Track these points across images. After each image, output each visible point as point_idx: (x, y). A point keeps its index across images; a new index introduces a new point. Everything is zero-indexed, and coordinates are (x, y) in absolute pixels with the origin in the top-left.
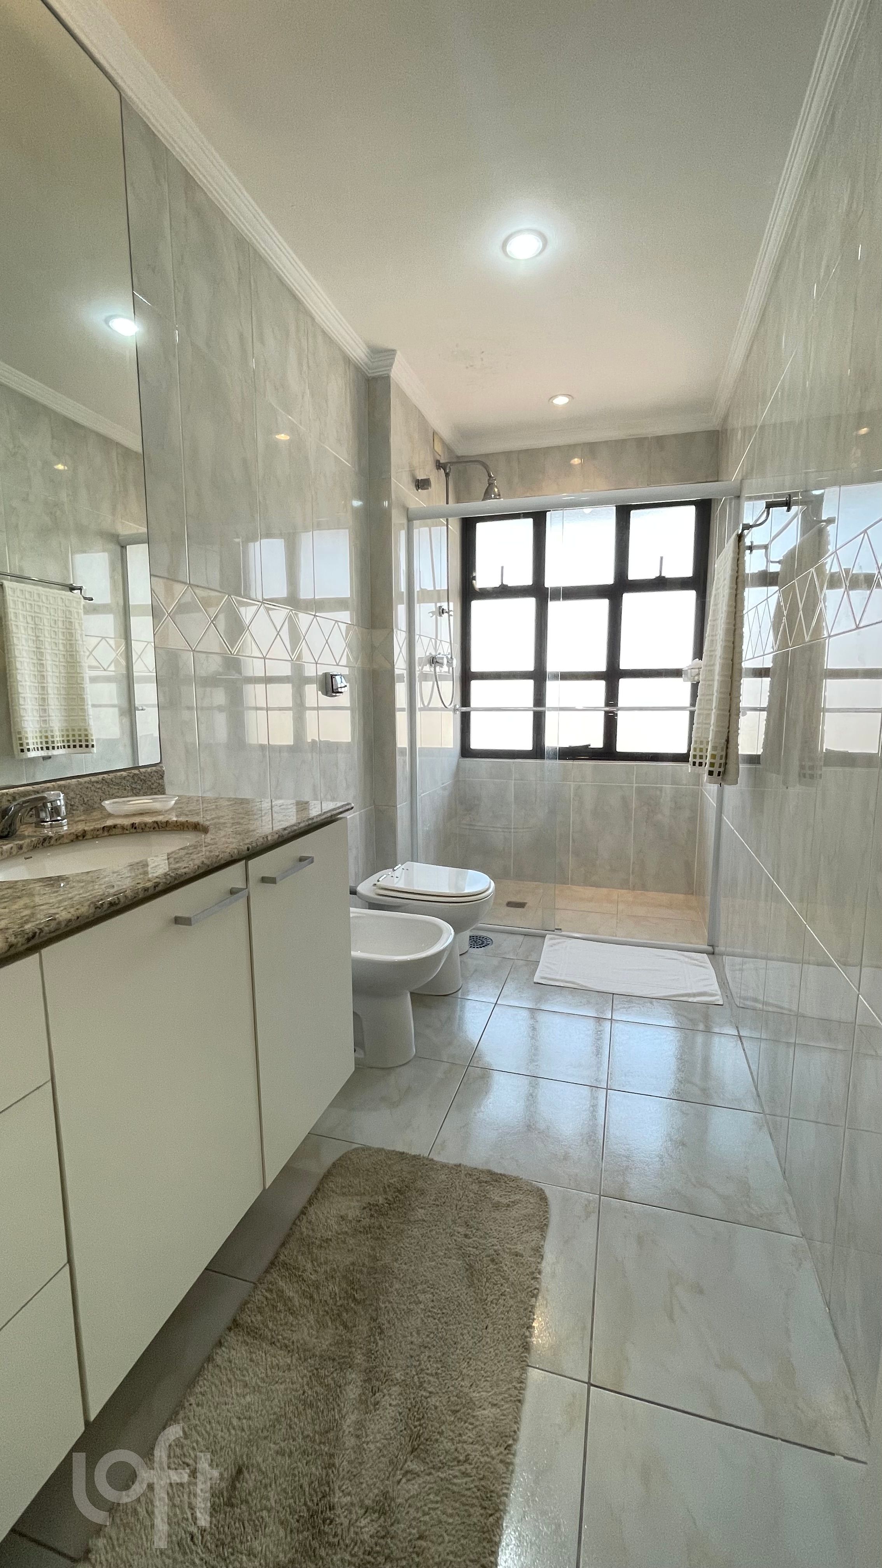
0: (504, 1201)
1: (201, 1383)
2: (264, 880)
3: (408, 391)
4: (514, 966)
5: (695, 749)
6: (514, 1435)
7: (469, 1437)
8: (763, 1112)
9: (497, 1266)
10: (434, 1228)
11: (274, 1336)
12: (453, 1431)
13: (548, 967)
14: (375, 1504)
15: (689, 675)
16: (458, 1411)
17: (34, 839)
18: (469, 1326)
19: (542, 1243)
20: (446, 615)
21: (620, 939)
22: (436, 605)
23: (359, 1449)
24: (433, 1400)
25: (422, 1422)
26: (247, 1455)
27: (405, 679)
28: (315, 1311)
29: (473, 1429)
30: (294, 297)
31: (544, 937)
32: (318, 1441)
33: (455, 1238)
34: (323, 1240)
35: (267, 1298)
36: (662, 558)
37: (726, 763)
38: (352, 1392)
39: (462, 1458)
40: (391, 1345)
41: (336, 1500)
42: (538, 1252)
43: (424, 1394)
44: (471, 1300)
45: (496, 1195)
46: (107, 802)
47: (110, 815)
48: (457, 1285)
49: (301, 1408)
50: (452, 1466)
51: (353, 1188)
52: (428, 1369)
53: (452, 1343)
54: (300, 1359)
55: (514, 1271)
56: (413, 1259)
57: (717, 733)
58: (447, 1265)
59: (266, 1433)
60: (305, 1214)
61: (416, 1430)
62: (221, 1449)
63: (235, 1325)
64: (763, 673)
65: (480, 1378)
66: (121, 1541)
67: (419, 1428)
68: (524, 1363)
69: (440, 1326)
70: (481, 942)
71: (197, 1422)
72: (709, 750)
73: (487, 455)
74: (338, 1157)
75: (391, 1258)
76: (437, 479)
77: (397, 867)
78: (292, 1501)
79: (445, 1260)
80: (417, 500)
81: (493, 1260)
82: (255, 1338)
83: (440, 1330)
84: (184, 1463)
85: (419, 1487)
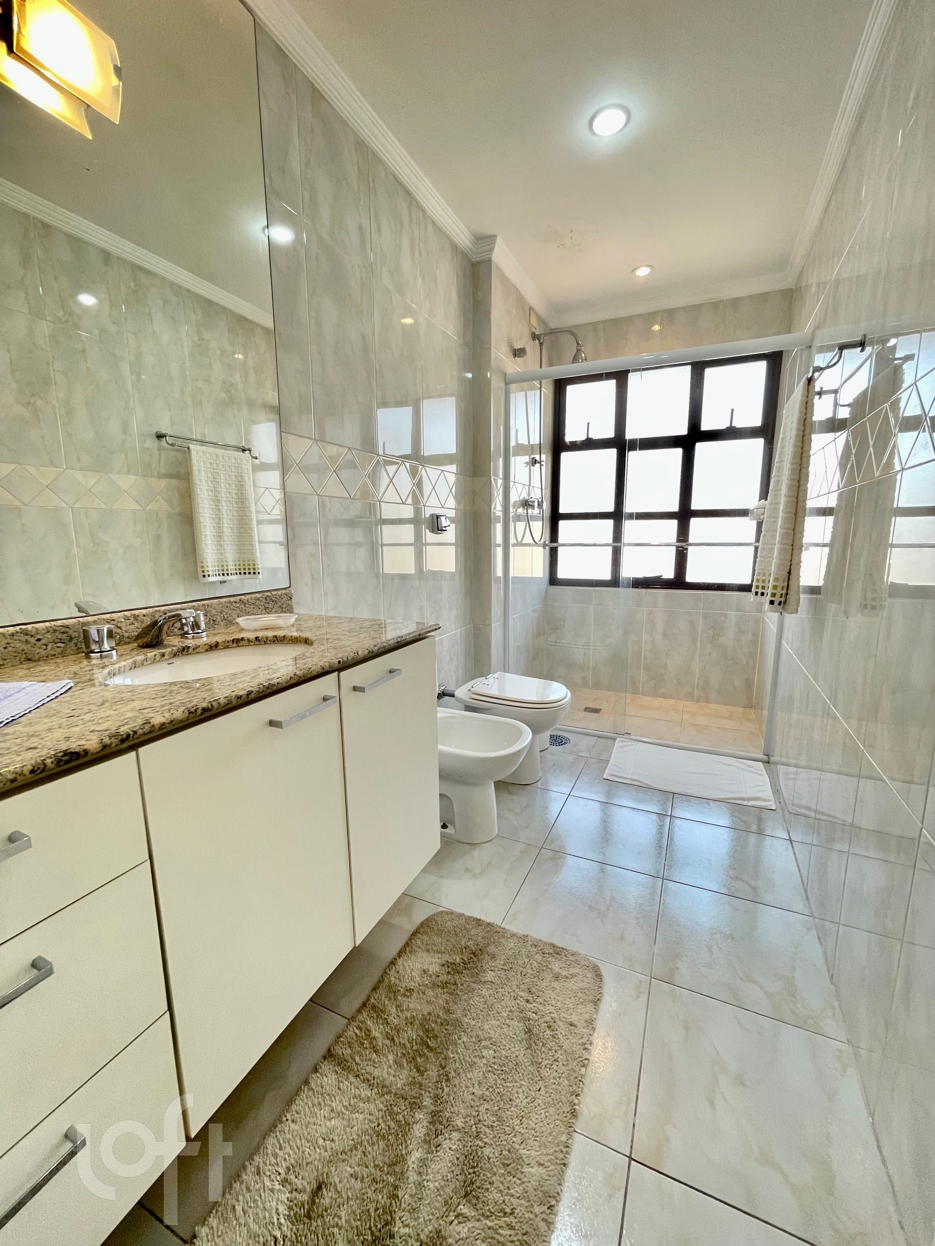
0: (564, 973)
1: (297, 1102)
2: (355, 689)
3: (508, 273)
4: (587, 763)
5: (758, 581)
6: (557, 1197)
7: (517, 1191)
8: (812, 916)
9: (554, 1032)
10: (501, 990)
11: (359, 1069)
12: (502, 1183)
13: (617, 766)
14: (428, 1240)
15: (755, 514)
16: (508, 1165)
17: (174, 648)
18: (524, 1085)
19: (595, 1016)
20: (538, 465)
21: (683, 745)
22: (530, 457)
23: (420, 1185)
24: (487, 1151)
25: (476, 1170)
26: (327, 1174)
27: (501, 519)
28: (395, 1053)
29: (520, 1184)
30: (408, 193)
31: (615, 739)
32: (386, 1171)
33: (518, 1001)
34: (407, 990)
35: (356, 1034)
36: (732, 410)
37: (787, 594)
38: (419, 1130)
39: (508, 1210)
40: (455, 1094)
41: (396, 1229)
42: (590, 1023)
43: (480, 1144)
44: (528, 1062)
45: (556, 966)
46: (240, 619)
47: (242, 630)
48: (516, 1046)
49: (375, 1138)
50: (500, 1217)
51: (436, 946)
52: (485, 1121)
53: (508, 1099)
54: (379, 1093)
55: (568, 1039)
56: (481, 1017)
57: (779, 566)
58: (509, 1026)
59: (344, 1157)
60: (394, 964)
61: (470, 1176)
62: (307, 1164)
63: (329, 1055)
64: (827, 511)
65: (531, 1137)
66: (219, 1233)
67: (473, 1175)
68: (571, 1129)
69: (499, 1081)
70: (560, 741)
71: (291, 1137)
72: (771, 581)
73: (576, 326)
74: (426, 918)
75: (462, 1013)
76: (532, 349)
77: (489, 676)
78: (359, 1223)
79: (508, 1021)
80: (513, 367)
81: (549, 1027)
82: (343, 1069)
83: (498, 1086)
84: (277, 1171)
85: (468, 1231)
